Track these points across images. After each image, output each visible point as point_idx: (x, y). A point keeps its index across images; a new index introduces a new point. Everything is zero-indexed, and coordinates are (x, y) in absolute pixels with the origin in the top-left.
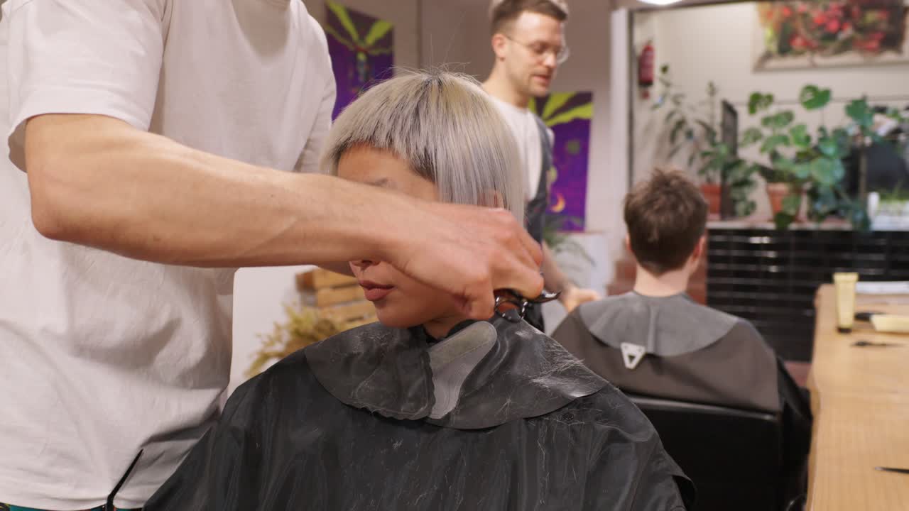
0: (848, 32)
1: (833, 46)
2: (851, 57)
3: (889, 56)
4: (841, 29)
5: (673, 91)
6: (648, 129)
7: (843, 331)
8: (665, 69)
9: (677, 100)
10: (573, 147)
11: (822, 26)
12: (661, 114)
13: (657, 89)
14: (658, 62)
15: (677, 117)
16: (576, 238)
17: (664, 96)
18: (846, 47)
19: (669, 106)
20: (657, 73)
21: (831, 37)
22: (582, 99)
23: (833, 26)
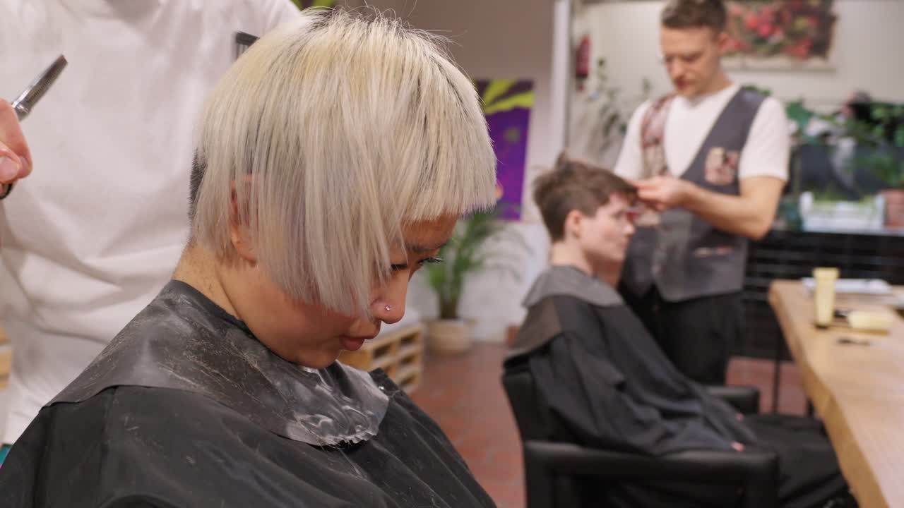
0: (778, 37)
1: (763, 49)
2: (781, 61)
3: (816, 62)
4: (772, 32)
5: (609, 85)
6: (582, 121)
7: (821, 327)
8: (601, 63)
9: (612, 94)
10: (512, 135)
11: (754, 29)
12: (595, 107)
13: (592, 82)
14: (595, 54)
15: (611, 112)
16: (516, 227)
17: (600, 89)
18: (776, 50)
19: (603, 100)
20: (593, 66)
21: (761, 40)
22: (523, 87)
23: (764, 30)
